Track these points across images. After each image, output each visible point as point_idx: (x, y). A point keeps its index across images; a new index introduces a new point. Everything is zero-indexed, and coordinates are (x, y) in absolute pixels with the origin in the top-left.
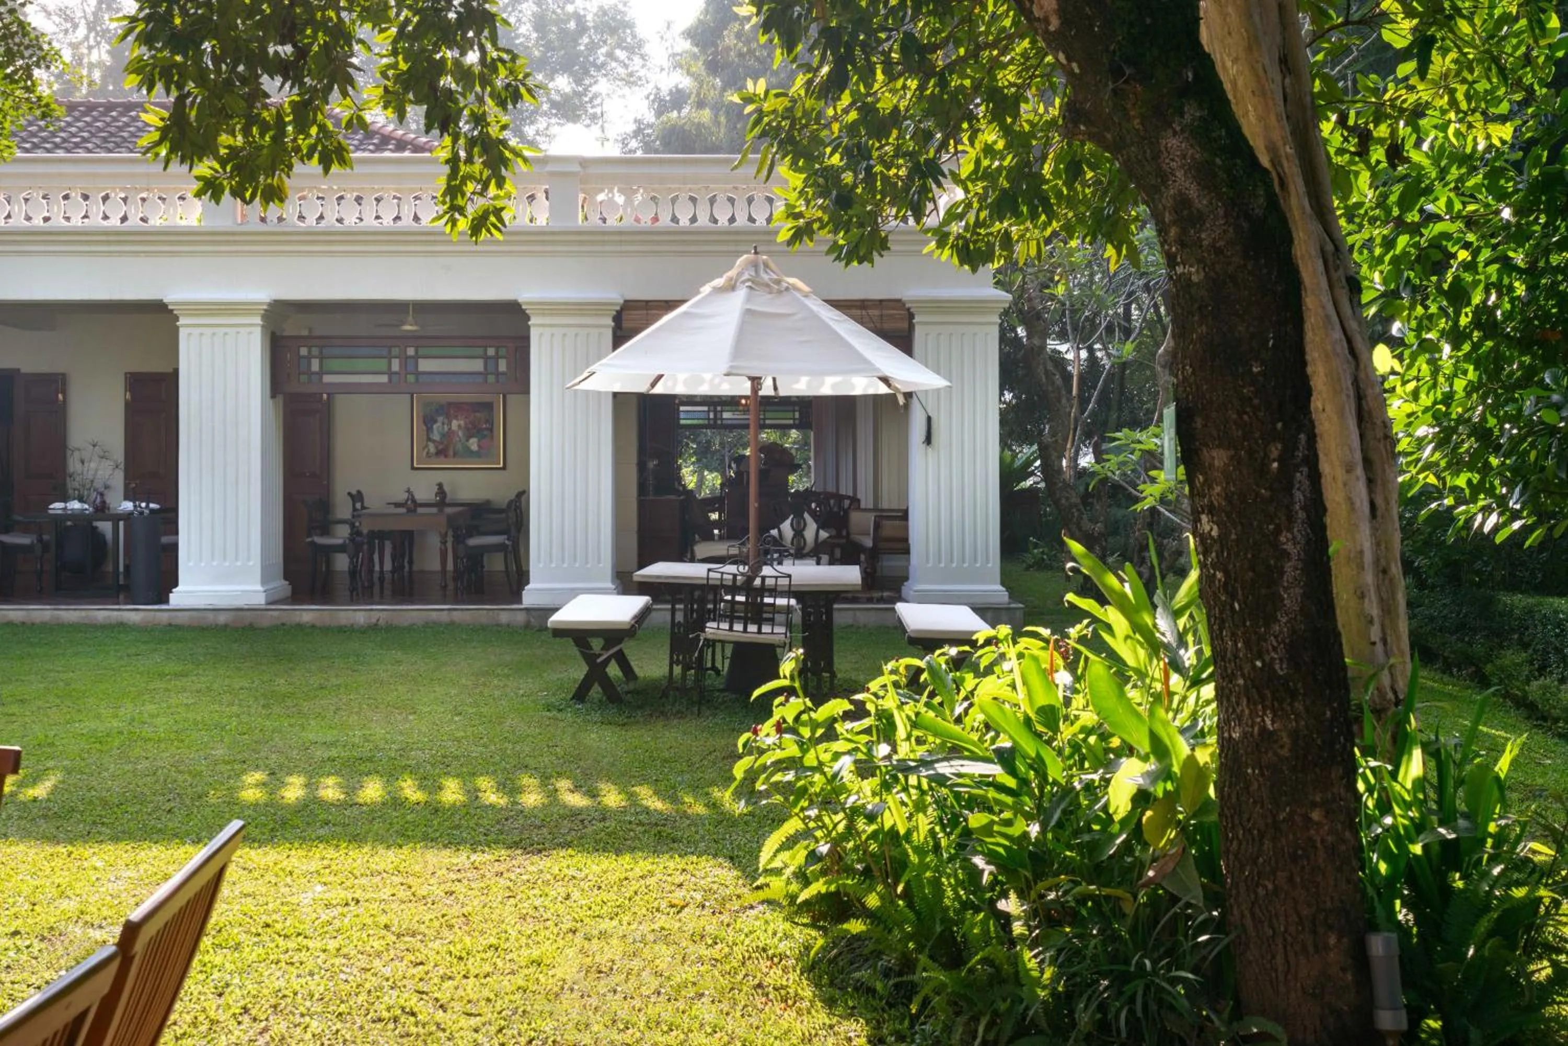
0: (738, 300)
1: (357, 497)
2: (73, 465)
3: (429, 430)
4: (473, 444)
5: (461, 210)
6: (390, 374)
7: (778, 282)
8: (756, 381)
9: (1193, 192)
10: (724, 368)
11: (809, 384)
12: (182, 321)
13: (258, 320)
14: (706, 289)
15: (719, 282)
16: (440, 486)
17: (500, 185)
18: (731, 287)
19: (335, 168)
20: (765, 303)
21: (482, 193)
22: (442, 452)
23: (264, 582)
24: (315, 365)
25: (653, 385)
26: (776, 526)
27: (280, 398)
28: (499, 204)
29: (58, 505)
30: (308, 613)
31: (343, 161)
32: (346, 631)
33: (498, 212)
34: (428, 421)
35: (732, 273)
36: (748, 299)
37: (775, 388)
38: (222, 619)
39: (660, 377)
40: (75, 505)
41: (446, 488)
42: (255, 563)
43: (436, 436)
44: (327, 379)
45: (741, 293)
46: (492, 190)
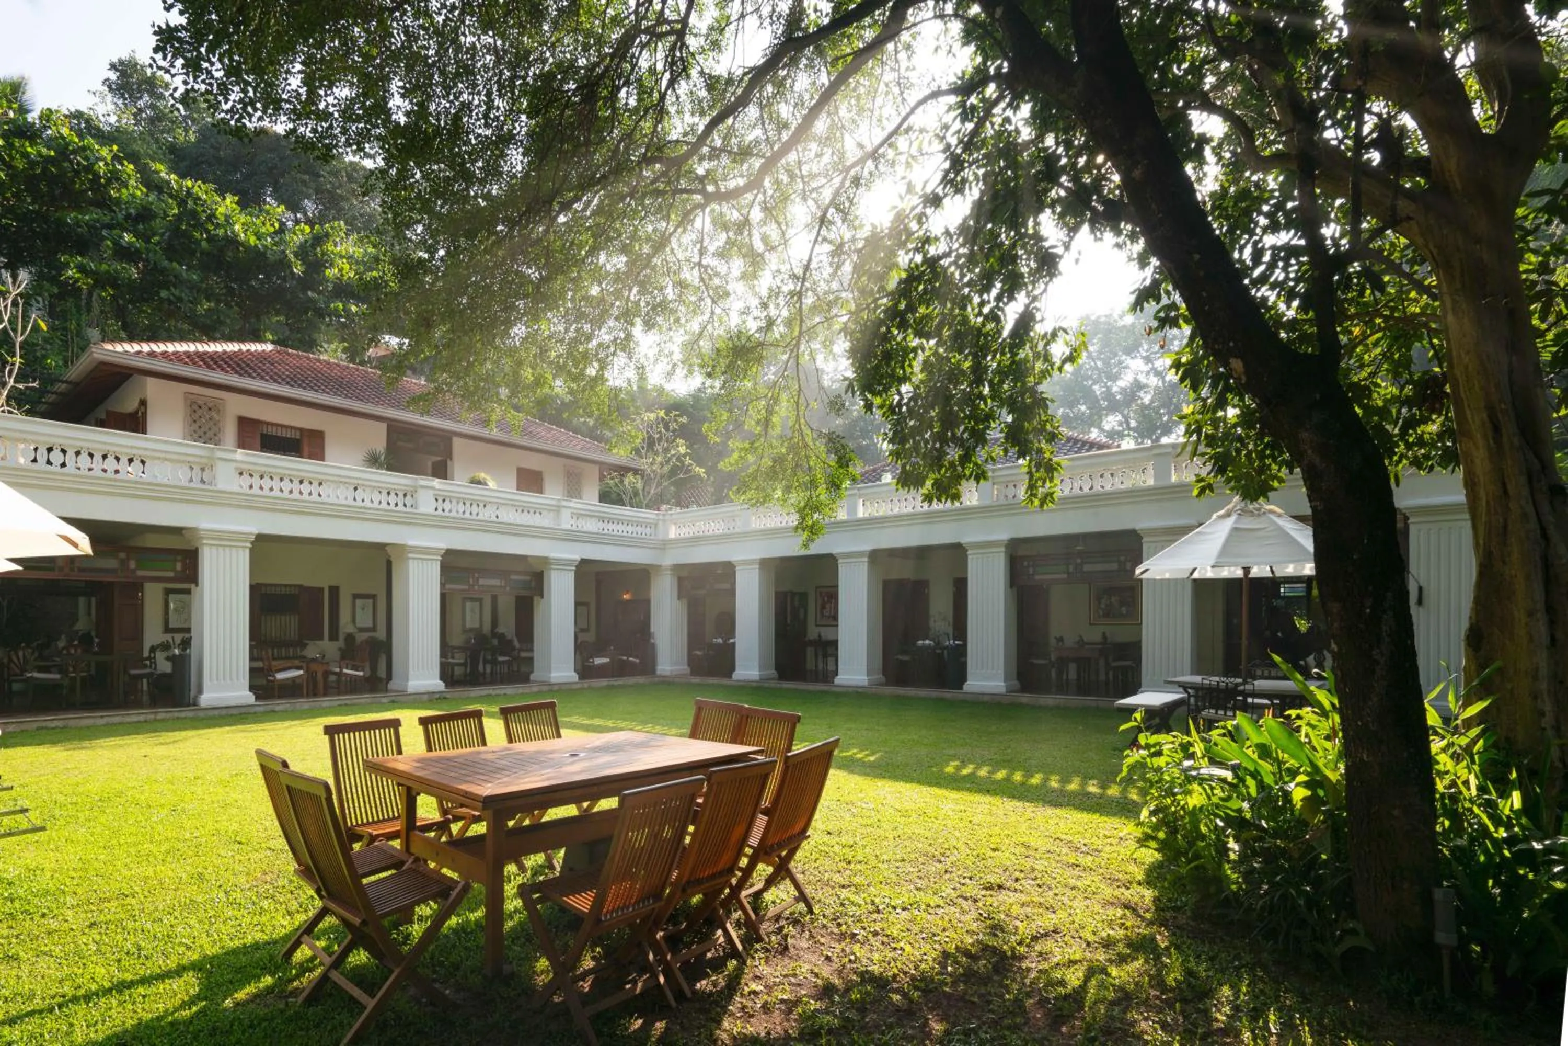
0: (1230, 523)
1: (1061, 639)
2: (932, 624)
3: (1100, 603)
4: (1124, 610)
5: (1035, 495)
6: (1068, 573)
7: (1259, 510)
8: (1247, 570)
9: (1317, 461)
10: (1212, 562)
11: (1295, 568)
12: (969, 552)
13: (1003, 549)
14: (1214, 516)
15: (1222, 512)
16: (1104, 634)
17: (1051, 480)
18: (1228, 515)
19: (982, 481)
20: (1248, 523)
21: (1043, 486)
22: (1107, 615)
23: (1005, 680)
24: (1031, 570)
25: (1192, 574)
26: (1304, 659)
27: (1015, 589)
28: (1051, 490)
29: (920, 642)
30: (1026, 698)
31: (985, 478)
32: (1041, 708)
33: (1051, 494)
34: (1099, 599)
35: (1230, 506)
36: (1236, 522)
37: (1272, 572)
38: (986, 699)
39: (1194, 569)
40: (927, 642)
41: (1108, 635)
42: (1001, 672)
43: (1103, 606)
44: (1037, 577)
45: (1234, 518)
46: (1048, 484)
